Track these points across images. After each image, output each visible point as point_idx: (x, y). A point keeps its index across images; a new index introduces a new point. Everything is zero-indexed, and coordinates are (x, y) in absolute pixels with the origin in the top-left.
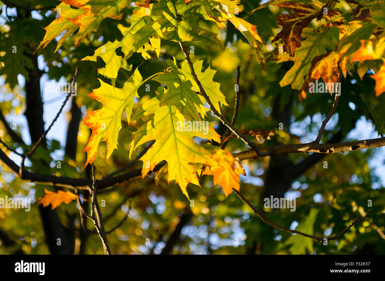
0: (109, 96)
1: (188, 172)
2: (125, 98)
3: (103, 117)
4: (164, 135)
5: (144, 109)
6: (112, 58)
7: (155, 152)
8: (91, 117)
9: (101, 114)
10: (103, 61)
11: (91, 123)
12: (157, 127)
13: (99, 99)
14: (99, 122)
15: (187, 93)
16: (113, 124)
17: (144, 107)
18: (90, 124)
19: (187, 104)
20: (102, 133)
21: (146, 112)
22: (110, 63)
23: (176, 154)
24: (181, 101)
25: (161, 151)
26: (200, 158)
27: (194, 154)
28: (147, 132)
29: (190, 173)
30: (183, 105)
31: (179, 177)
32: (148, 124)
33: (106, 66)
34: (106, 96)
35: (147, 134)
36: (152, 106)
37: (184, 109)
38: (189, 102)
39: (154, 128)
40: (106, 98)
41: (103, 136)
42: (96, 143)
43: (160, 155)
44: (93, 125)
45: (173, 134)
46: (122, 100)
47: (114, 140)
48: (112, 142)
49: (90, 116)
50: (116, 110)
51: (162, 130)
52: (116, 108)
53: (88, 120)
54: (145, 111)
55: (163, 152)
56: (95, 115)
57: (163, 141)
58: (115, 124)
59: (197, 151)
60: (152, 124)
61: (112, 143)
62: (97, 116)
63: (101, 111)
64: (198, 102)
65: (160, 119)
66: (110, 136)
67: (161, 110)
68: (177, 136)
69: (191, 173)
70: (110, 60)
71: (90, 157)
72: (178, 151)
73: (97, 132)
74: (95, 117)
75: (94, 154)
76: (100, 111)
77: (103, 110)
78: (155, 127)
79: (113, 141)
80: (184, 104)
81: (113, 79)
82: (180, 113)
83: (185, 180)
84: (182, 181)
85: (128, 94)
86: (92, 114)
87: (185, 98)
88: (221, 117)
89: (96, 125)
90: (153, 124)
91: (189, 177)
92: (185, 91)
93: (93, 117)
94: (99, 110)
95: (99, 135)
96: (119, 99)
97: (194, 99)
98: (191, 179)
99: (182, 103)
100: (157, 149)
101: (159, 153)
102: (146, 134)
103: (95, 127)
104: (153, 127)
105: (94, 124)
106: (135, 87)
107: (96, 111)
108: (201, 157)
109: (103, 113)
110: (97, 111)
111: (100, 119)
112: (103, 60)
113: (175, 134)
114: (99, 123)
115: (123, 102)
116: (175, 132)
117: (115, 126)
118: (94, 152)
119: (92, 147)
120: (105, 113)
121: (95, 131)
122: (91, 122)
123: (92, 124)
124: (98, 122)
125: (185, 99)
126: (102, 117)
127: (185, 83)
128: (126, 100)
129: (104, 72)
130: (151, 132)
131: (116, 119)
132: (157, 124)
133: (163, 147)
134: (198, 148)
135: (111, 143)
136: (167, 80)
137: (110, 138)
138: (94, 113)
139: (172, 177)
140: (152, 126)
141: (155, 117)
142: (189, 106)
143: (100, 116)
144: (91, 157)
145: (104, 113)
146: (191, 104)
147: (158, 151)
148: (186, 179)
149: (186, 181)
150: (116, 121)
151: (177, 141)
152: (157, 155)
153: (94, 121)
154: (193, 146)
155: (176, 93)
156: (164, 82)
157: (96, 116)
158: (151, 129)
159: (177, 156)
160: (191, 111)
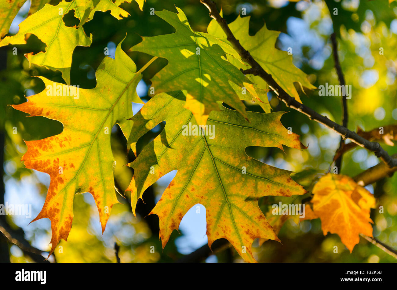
0: (69, 106)
1: (249, 218)
2: (109, 106)
3: (68, 147)
4: (191, 158)
5: (146, 118)
6: (57, 32)
7: (178, 192)
8: (40, 151)
9: (62, 142)
10: (40, 40)
11: (43, 162)
12: (175, 145)
13: (48, 114)
14: (62, 158)
15: (212, 66)
16: (94, 158)
17: (146, 114)
18: (39, 165)
19: (213, 83)
20: (75, 178)
21: (150, 121)
22: (56, 42)
23: (220, 189)
24: (198, 80)
25: (189, 189)
26: (268, 186)
27: (254, 181)
28: (157, 158)
29: (254, 220)
30: (203, 86)
31: (233, 230)
32: (155, 144)
33: (46, 49)
34: (62, 106)
35: (159, 162)
36: (159, 110)
37: (205, 94)
38: (218, 80)
39: (170, 147)
40: (63, 110)
41: (77, 183)
42: (65, 199)
43: (187, 196)
44: (47, 165)
45: (206, 153)
46: (103, 110)
47: (107, 187)
48: (103, 192)
49: (37, 150)
50: (92, 130)
51: (185, 150)
52: (92, 127)
53: (33, 157)
54: (147, 121)
55: (193, 190)
56: (48, 146)
57: (190, 168)
58: (99, 158)
59: (259, 173)
60: (164, 141)
61: (105, 194)
62: (54, 148)
63: (60, 136)
64: (238, 79)
65: (177, 129)
66: (95, 182)
67: (177, 113)
68: (216, 154)
69: (256, 218)
70: (55, 37)
71: (59, 229)
72: (223, 181)
73: (61, 178)
74: (49, 149)
75: (67, 222)
76: (57, 138)
77: (65, 133)
78: (172, 147)
79: (105, 191)
80: (205, 84)
81: (64, 69)
82: (195, 101)
83: (245, 234)
84: (240, 239)
85: (112, 98)
86: (40, 146)
87: (206, 73)
88: (301, 107)
89: (54, 164)
90: (166, 140)
91: (253, 227)
92: (209, 64)
93: (44, 150)
94: (57, 136)
95: (69, 184)
96: (94, 109)
97: (228, 75)
98: (258, 230)
99: (201, 84)
100: (181, 186)
101: (185, 193)
102: (156, 163)
103: (54, 168)
104: (168, 146)
105: (50, 163)
106: (125, 82)
107: (49, 138)
108: (268, 184)
109: (65, 140)
110: (52, 139)
111: (62, 153)
112: (39, 38)
113: (212, 150)
114: (60, 161)
115: (106, 113)
116: (211, 148)
117: (100, 162)
118: (68, 216)
119: (58, 207)
120: (70, 140)
121: (57, 177)
122: (43, 160)
123: (45, 163)
124: (58, 159)
125: (207, 76)
126: (64, 149)
127: (207, 49)
128: (111, 110)
129: (45, 60)
130: (166, 158)
131: (98, 147)
132: (174, 140)
133: (193, 181)
134: (259, 168)
135: (101, 195)
136: (165, 47)
137: (96, 186)
138: (45, 142)
139: (217, 233)
140: (164, 145)
141: (166, 128)
142: (217, 88)
143: (61, 146)
144: (62, 228)
145: (68, 139)
146: (221, 83)
147: (184, 189)
148: (247, 233)
149: (247, 237)
150: (99, 152)
151: (217, 162)
152: (184, 197)
153: (50, 158)
154: (249, 166)
155: (188, 67)
156: (159, 51)
157: (51, 147)
158: (164, 152)
159: (222, 192)
160: (222, 96)
